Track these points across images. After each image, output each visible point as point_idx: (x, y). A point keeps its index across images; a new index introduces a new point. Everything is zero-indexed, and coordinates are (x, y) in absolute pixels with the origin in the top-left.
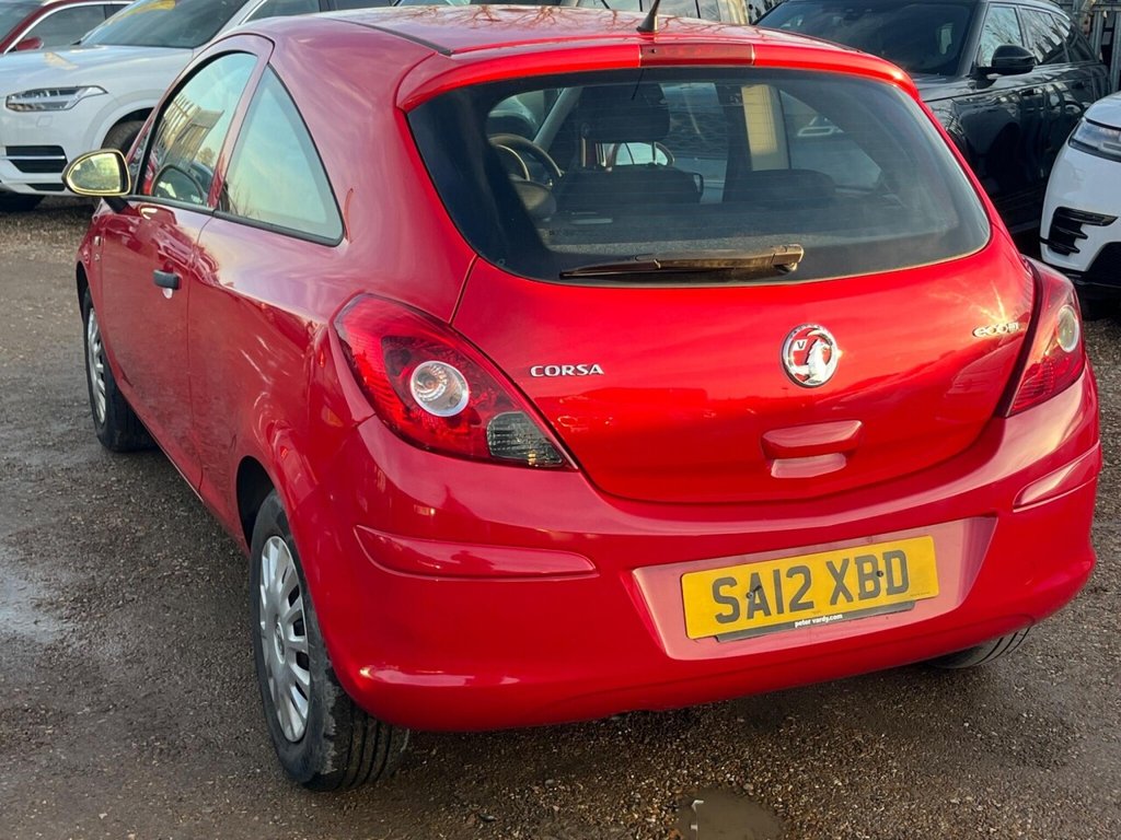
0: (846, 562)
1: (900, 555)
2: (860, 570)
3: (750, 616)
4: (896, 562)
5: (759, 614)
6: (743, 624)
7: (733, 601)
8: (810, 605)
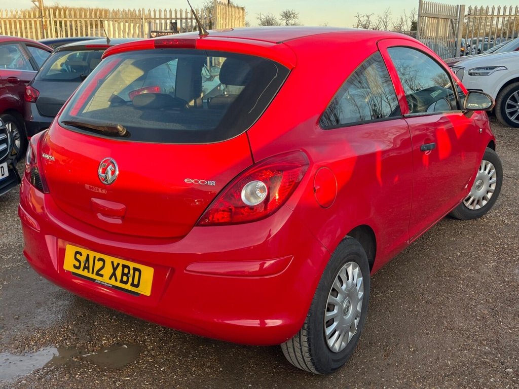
0: (118, 264)
1: (139, 271)
2: (123, 270)
3: (83, 270)
4: (137, 273)
5: (86, 270)
6: (80, 272)
7: (80, 262)
8: (102, 276)
